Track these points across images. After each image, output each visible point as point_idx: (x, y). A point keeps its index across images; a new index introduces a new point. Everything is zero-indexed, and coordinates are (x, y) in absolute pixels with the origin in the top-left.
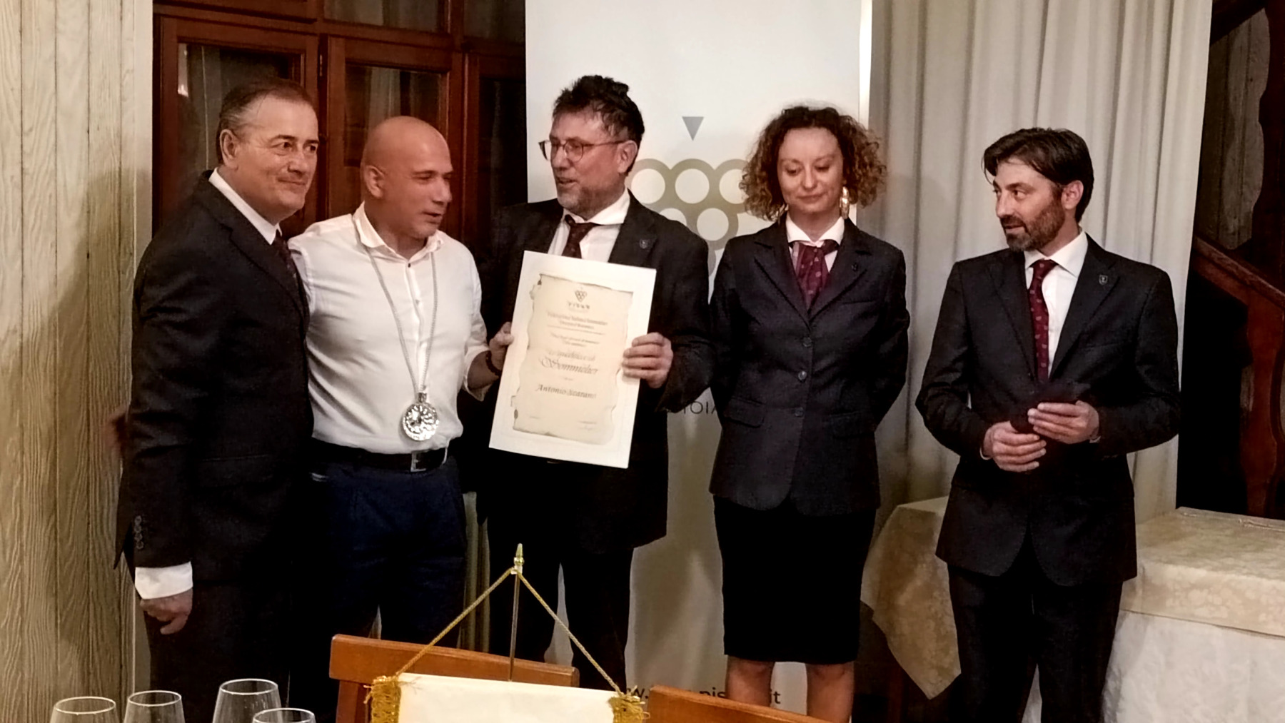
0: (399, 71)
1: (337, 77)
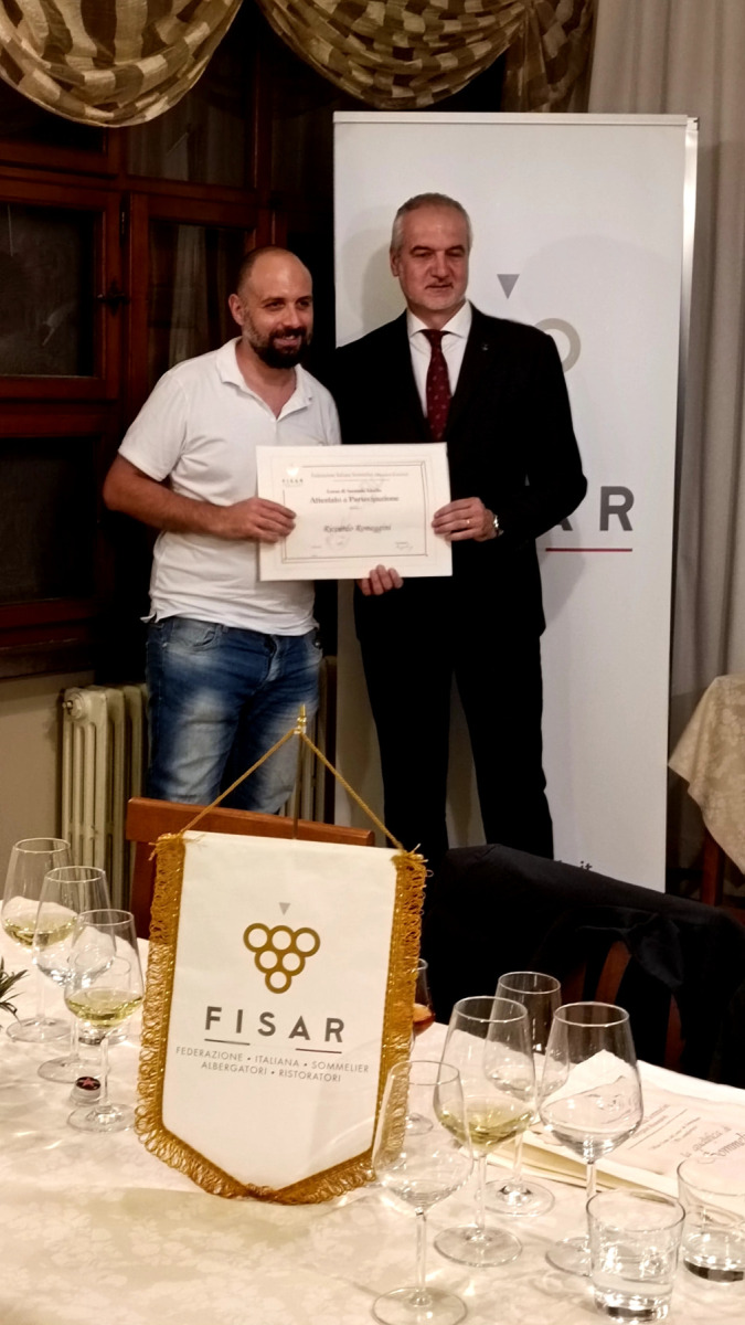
0: (204, 228)
1: (139, 237)
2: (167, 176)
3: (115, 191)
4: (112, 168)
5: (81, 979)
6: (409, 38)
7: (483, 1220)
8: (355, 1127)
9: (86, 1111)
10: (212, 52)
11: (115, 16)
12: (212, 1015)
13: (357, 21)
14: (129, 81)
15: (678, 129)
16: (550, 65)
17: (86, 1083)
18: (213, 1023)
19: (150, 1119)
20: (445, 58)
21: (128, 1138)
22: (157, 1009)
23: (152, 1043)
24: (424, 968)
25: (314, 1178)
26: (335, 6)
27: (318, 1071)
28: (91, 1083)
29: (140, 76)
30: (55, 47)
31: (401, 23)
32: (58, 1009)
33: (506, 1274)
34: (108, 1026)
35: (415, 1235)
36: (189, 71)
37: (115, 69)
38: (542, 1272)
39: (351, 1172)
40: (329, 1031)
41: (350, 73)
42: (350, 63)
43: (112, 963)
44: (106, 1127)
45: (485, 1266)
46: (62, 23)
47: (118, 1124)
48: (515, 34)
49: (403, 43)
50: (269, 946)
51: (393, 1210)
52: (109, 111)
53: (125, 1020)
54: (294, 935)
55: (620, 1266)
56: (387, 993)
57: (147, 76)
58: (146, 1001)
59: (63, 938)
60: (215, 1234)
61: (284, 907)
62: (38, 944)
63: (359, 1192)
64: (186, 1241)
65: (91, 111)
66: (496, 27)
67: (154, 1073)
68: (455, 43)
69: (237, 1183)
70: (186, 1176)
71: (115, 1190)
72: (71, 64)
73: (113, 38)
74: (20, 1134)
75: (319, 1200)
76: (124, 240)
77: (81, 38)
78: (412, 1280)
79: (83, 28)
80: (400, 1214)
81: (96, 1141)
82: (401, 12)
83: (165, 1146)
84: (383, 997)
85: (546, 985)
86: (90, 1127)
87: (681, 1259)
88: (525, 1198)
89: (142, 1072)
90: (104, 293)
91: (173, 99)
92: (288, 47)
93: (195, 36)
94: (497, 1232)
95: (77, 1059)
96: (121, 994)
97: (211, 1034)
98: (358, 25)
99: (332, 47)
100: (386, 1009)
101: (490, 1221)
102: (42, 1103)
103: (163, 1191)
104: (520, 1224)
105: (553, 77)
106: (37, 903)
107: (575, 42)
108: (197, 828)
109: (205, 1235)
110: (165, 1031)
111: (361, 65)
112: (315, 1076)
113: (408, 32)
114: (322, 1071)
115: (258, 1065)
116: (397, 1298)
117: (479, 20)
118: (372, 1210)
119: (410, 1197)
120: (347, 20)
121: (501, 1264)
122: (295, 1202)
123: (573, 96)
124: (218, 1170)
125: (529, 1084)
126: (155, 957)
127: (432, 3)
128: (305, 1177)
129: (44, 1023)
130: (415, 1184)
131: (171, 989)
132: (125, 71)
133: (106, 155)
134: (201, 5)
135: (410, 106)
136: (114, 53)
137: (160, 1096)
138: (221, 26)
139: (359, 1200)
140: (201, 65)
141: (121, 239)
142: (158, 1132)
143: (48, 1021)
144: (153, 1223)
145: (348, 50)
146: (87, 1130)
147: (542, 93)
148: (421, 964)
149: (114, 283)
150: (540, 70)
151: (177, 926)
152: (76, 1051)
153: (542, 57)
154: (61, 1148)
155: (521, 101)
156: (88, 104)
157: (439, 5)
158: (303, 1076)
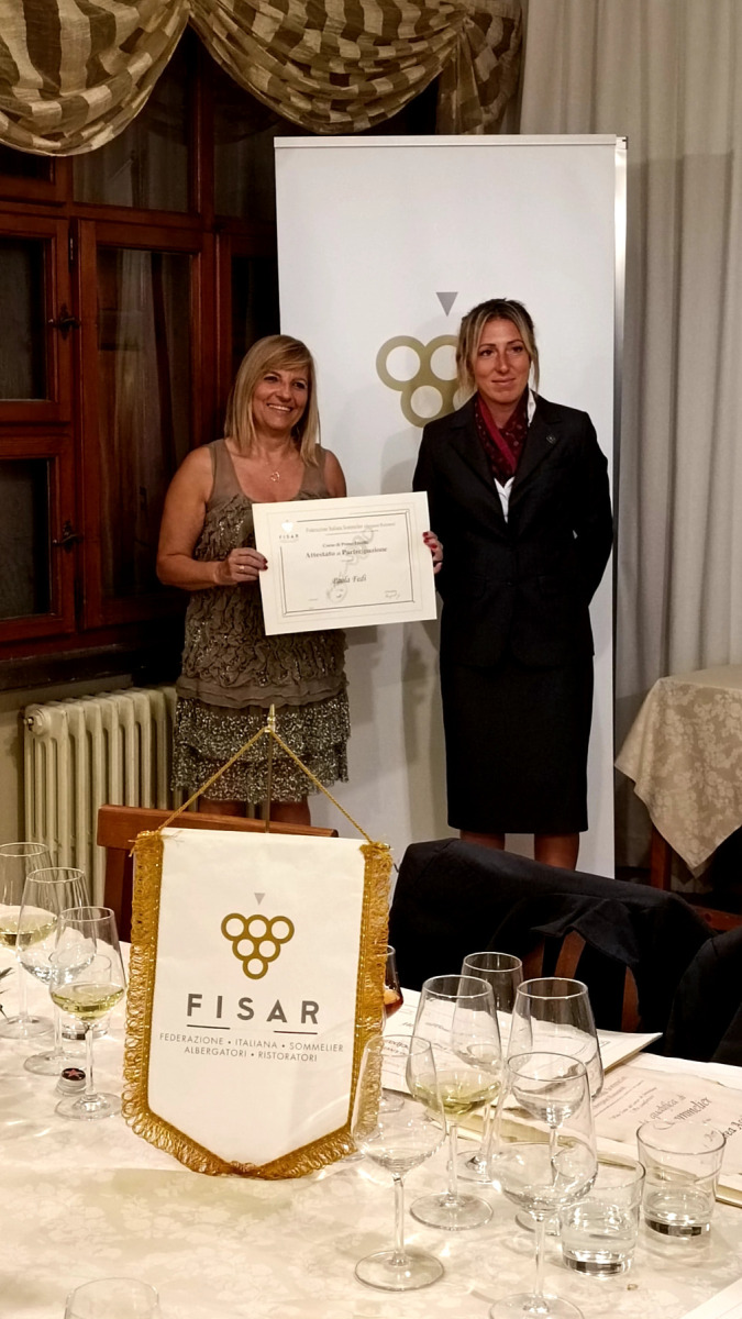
0: (149, 252)
1: (88, 261)
2: (111, 203)
3: (63, 218)
4: (60, 195)
5: (64, 975)
6: (345, 65)
7: (456, 1188)
8: (331, 1104)
9: (73, 1100)
10: (154, 82)
11: (59, 49)
12: (193, 1002)
13: (295, 48)
14: (75, 110)
15: (608, 147)
16: (483, 87)
17: (71, 1074)
18: (193, 1009)
19: (136, 1103)
20: (382, 83)
21: (117, 1124)
22: (140, 999)
23: (136, 1031)
24: (391, 954)
25: (294, 1154)
26: (273, 34)
27: (295, 1052)
28: (77, 1074)
29: (88, 105)
30: (3, 80)
31: (336, 50)
32: (43, 1006)
33: (479, 1236)
34: (93, 1018)
35: (393, 1203)
36: (133, 100)
37: (62, 100)
38: (512, 1234)
39: (329, 1147)
40: (305, 1013)
41: (290, 99)
42: (289, 89)
43: (92, 959)
44: (93, 1114)
45: (457, 1229)
46: (10, 57)
47: (103, 1111)
48: (448, 58)
49: (340, 70)
50: (246, 935)
51: (370, 1181)
52: (56, 141)
53: (108, 1012)
54: (270, 924)
55: (586, 1223)
56: (358, 976)
57: (92, 106)
58: (129, 991)
59: (43, 938)
60: (202, 1209)
61: (260, 897)
62: (20, 944)
63: (337, 1166)
64: (175, 1216)
65: (38, 141)
66: (428, 52)
67: (139, 1059)
68: (389, 68)
69: (221, 1161)
70: (172, 1156)
71: (107, 1170)
72: (18, 96)
73: (58, 70)
74: (10, 1123)
75: (300, 1175)
76: (73, 266)
77: (27, 70)
78: (392, 1245)
79: (29, 61)
80: (376, 1185)
81: (83, 1128)
82: (336, 39)
83: (151, 1128)
84: (356, 980)
85: (507, 964)
86: (77, 1114)
87: (642, 1217)
89: (127, 1059)
90: (55, 317)
91: (117, 128)
92: (228, 75)
93: (139, 66)
94: (468, 1199)
96: (106, 989)
97: (191, 1020)
98: (296, 53)
99: (269, 75)
100: (358, 990)
101: (462, 1188)
102: (31, 1095)
103: (150, 1170)
105: (485, 99)
106: (19, 907)
107: (506, 65)
108: (170, 825)
109: (194, 1209)
110: (150, 1016)
111: (302, 93)
113: (343, 58)
114: (299, 1052)
115: (238, 1048)
116: (378, 1261)
117: (412, 45)
118: (350, 1182)
119: (385, 1163)
120: (283, 47)
121: (473, 1227)
122: (277, 1177)
123: (505, 118)
124: (202, 1149)
125: (494, 1058)
126: (137, 948)
127: (367, 29)
128: (286, 1153)
129: (28, 1021)
130: (391, 1151)
131: (153, 979)
132: (71, 101)
133: (54, 183)
134: (143, 36)
135: (347, 130)
136: (59, 84)
137: (146, 1082)
138: (163, 56)
139: (337, 1173)
140: (144, 95)
141: (70, 264)
142: (144, 1115)
143: (31, 1019)
144: (143, 1201)
145: (286, 77)
146: (74, 1117)
147: (475, 115)
148: (389, 950)
149: (64, 307)
150: (472, 93)
151: (158, 917)
152: (60, 1045)
153: (474, 80)
154: (51, 1135)
155: (455, 124)
156: (35, 134)
157: (374, 32)
158: (281, 1056)
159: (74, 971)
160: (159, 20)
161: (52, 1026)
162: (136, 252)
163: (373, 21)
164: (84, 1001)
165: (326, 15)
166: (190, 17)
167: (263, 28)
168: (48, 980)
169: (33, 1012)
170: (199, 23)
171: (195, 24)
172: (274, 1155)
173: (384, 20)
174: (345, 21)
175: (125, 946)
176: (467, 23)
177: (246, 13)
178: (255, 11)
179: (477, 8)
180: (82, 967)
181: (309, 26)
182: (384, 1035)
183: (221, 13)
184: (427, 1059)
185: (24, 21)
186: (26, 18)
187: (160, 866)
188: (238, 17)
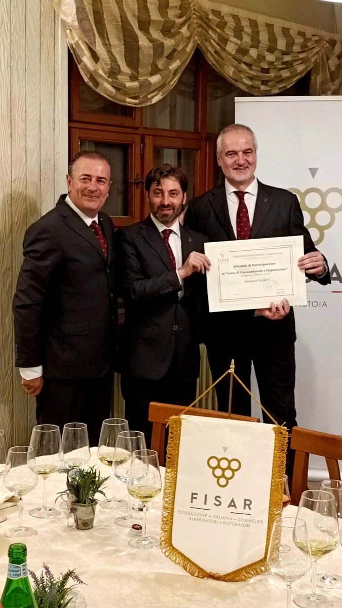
0: (176, 150)
1: (149, 154)
2: (160, 127)
3: (139, 134)
4: (137, 125)
5: (134, 481)
6: (268, 64)
7: (315, 590)
8: (257, 548)
9: (136, 539)
10: (181, 72)
11: (139, 58)
12: (193, 496)
13: (245, 57)
14: (145, 85)
16: (332, 73)
17: (136, 527)
18: (194, 500)
19: (166, 542)
20: (285, 72)
21: (157, 552)
22: (169, 493)
23: (167, 508)
24: (287, 479)
25: (239, 570)
26: (235, 51)
27: (241, 522)
28: (138, 527)
29: (150, 84)
30: (112, 72)
31: (264, 57)
32: (123, 494)
34: (146, 501)
35: (286, 596)
36: (171, 81)
37: (139, 81)
39: (256, 568)
40: (245, 504)
41: (242, 80)
42: (242, 76)
43: (147, 474)
44: (146, 546)
46: (116, 62)
47: (150, 545)
48: (316, 61)
49: (266, 66)
50: (218, 466)
51: (274, 585)
52: (136, 100)
53: (154, 499)
54: (229, 462)
56: (271, 488)
57: (153, 84)
58: (164, 490)
59: (125, 463)
60: (196, 593)
61: (225, 449)
63: (258, 577)
64: (183, 596)
65: (128, 100)
66: (307, 58)
67: (168, 522)
68: (289, 65)
69: (205, 572)
70: (182, 568)
71: (152, 573)
72: (120, 79)
73: (138, 67)
74: (108, 548)
75: (241, 580)
77: (124, 68)
79: (125, 64)
80: (278, 587)
81: (141, 552)
82: (264, 52)
83: (173, 554)
84: (269, 490)
88: (333, 582)
89: (163, 521)
90: (133, 179)
91: (164, 93)
92: (214, 69)
93: (174, 66)
94: (322, 596)
95: (132, 517)
96: (153, 489)
97: (193, 505)
98: (246, 59)
99: (233, 69)
100: (270, 495)
101: (318, 591)
102: (117, 536)
103: (172, 574)
104: (331, 593)
105: (332, 79)
106: (114, 448)
108: (185, 414)
109: (192, 594)
110: (173, 502)
111: (247, 76)
112: (239, 525)
113: (268, 61)
114: (242, 523)
115: (214, 519)
117: (299, 54)
118: (265, 585)
119: (283, 577)
120: (240, 56)
122: (230, 581)
123: (341, 88)
124: (196, 565)
125: (335, 530)
126: (168, 470)
127: (278, 48)
128: (235, 570)
129: (116, 501)
130: (286, 572)
131: (175, 484)
132: (143, 82)
133: (135, 119)
134: (176, 52)
135: (269, 94)
136: (138, 74)
137: (171, 532)
138: (186, 60)
139: (259, 581)
140: (176, 79)
141: (141, 156)
142: (170, 548)
143: (118, 500)
144: (168, 588)
145: (240, 70)
146: (137, 547)
147: (328, 86)
148: (285, 477)
149: (138, 175)
150: (327, 76)
151: (178, 456)
152: (131, 513)
153: (328, 70)
154: (127, 555)
155: (318, 90)
156: (127, 97)
157: (281, 49)
158: (233, 524)
159: (139, 479)
160: (184, 45)
161: (127, 504)
162: (170, 149)
163: (281, 44)
164: (143, 493)
165: (260, 42)
166: (198, 44)
167: (231, 48)
168: (126, 483)
169: (119, 497)
170: (201, 45)
171: (200, 47)
172: (230, 571)
173: (287, 44)
174: (268, 44)
175: (162, 469)
176: (325, 44)
177: (224, 41)
178: (227, 40)
179: (330, 38)
180: (142, 477)
181: (252, 46)
182: (282, 517)
183: (212, 41)
184: (303, 529)
185: (123, 46)
186: (124, 44)
187: (180, 432)
188: (220, 43)
